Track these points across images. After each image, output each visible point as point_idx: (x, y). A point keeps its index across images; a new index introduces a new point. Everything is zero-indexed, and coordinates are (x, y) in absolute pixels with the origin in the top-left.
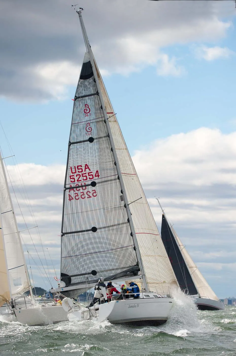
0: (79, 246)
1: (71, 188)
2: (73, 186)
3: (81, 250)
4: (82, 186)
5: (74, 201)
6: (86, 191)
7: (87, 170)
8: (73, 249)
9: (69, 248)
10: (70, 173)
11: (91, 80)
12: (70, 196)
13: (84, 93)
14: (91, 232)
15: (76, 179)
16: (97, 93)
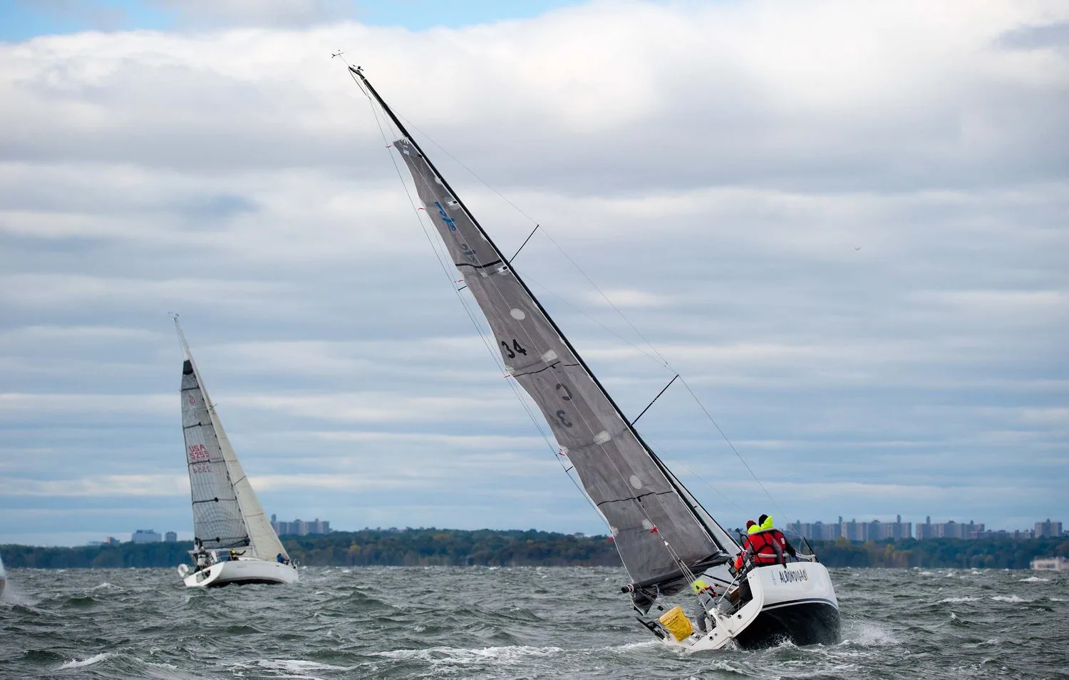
0: (207, 514)
1: (193, 463)
2: (194, 461)
3: (208, 517)
4: (202, 462)
5: (198, 473)
6: (206, 466)
7: (203, 449)
8: (202, 516)
9: (200, 516)
10: (189, 452)
11: (191, 375)
12: (194, 470)
13: (187, 387)
14: (214, 502)
15: (196, 456)
16: (198, 387)
